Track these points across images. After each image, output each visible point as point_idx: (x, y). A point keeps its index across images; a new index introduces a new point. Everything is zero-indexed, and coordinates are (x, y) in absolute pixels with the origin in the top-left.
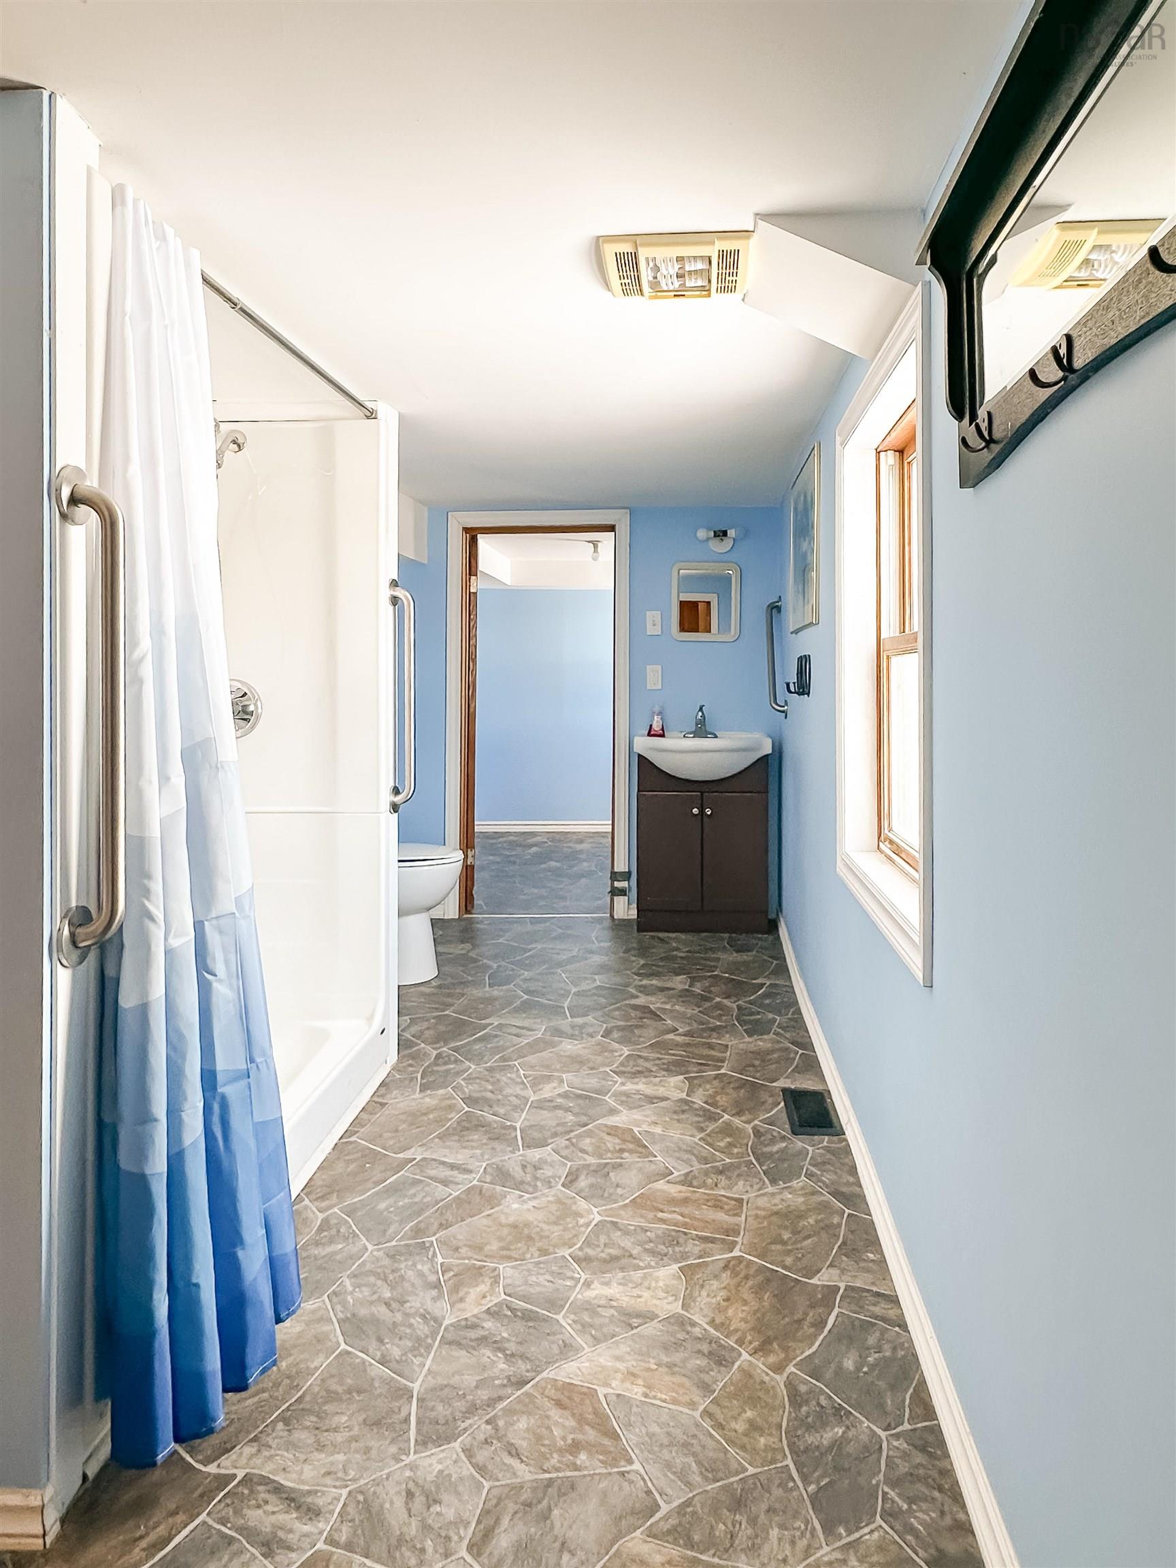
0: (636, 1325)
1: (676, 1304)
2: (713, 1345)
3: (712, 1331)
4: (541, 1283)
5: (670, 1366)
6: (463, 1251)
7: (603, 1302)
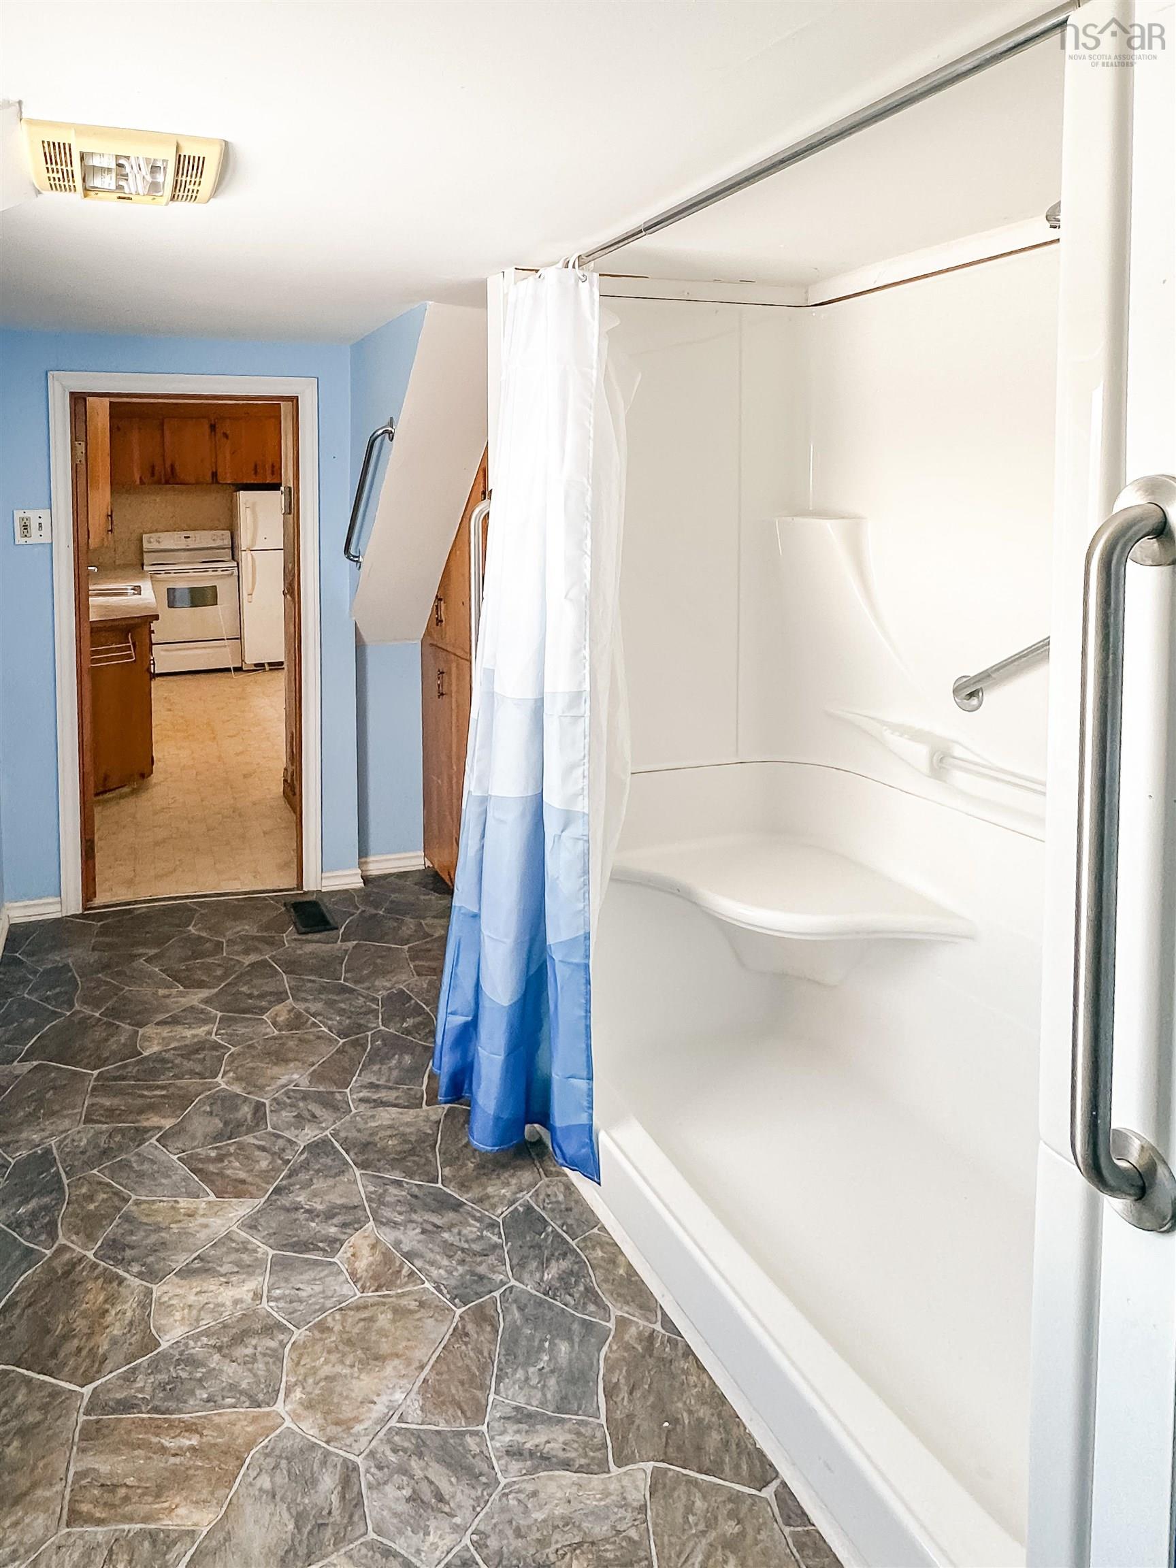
0: (196, 1261)
1: (159, 1293)
2: (120, 1257)
3: (121, 1272)
4: (308, 1286)
5: (159, 1229)
6: (413, 1305)
7: (234, 1279)
